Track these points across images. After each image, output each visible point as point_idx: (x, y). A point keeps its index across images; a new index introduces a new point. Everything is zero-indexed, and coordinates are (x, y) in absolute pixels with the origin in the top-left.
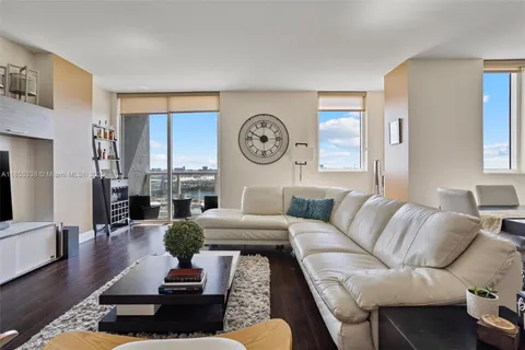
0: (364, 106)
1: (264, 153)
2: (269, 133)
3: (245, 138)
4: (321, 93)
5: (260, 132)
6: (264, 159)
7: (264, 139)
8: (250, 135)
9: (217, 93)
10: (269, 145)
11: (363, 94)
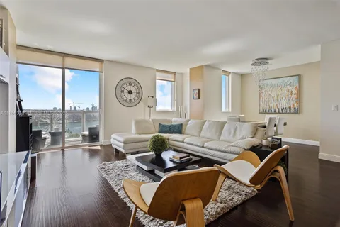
0: (175, 79)
1: (130, 100)
2: (133, 89)
3: (119, 90)
4: (158, 70)
5: (128, 88)
6: (130, 104)
7: (130, 92)
8: (123, 89)
9: (102, 61)
10: (133, 96)
11: (174, 74)
